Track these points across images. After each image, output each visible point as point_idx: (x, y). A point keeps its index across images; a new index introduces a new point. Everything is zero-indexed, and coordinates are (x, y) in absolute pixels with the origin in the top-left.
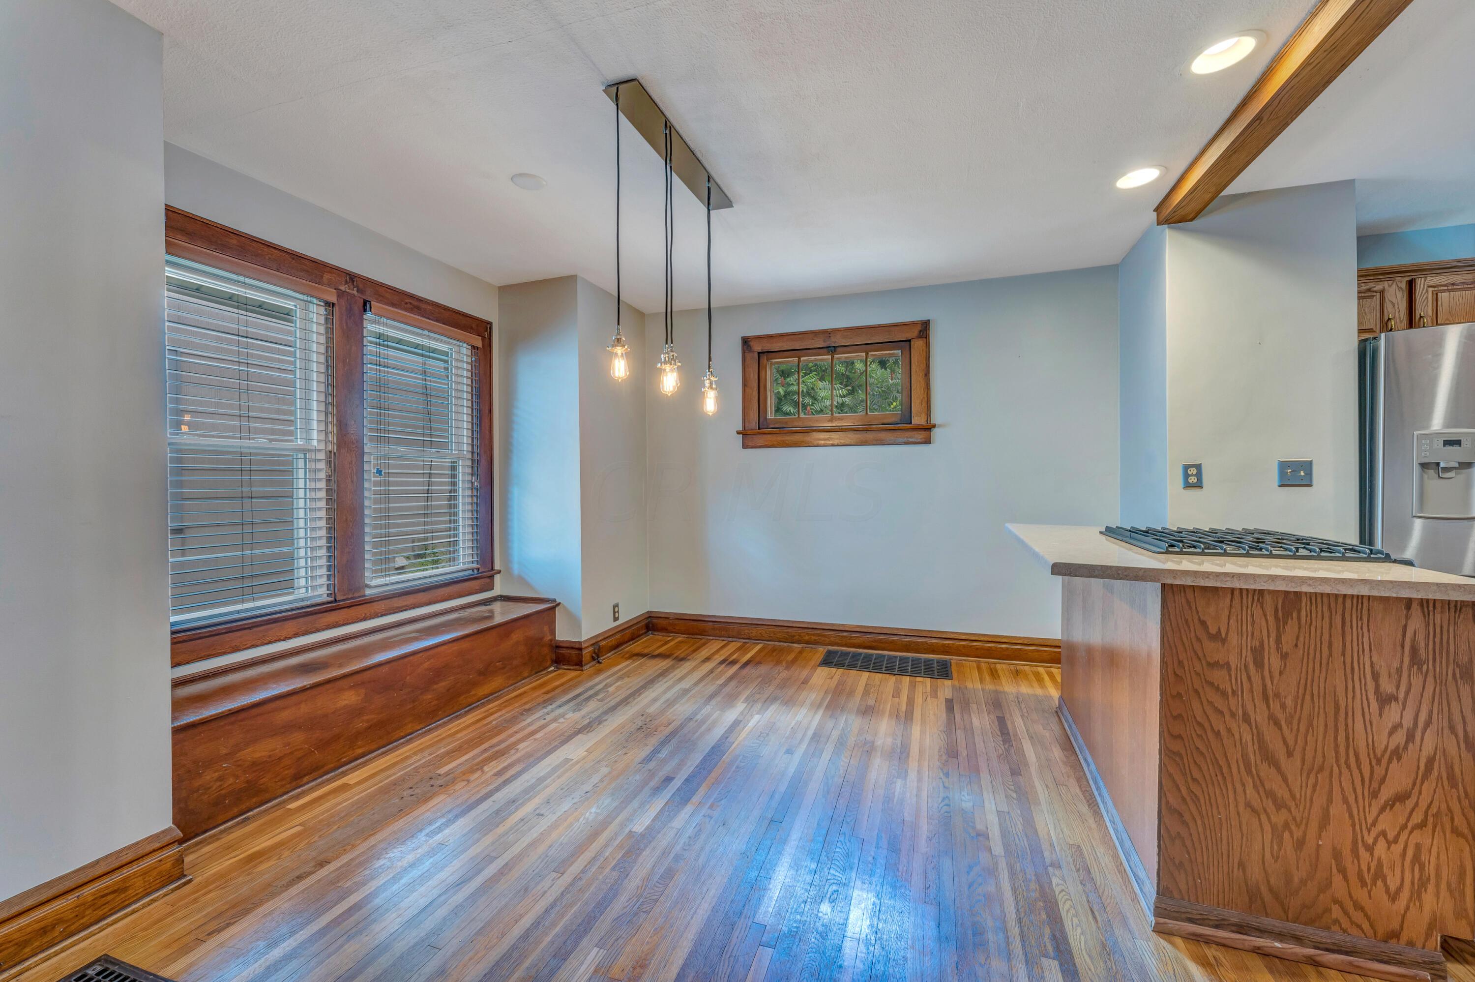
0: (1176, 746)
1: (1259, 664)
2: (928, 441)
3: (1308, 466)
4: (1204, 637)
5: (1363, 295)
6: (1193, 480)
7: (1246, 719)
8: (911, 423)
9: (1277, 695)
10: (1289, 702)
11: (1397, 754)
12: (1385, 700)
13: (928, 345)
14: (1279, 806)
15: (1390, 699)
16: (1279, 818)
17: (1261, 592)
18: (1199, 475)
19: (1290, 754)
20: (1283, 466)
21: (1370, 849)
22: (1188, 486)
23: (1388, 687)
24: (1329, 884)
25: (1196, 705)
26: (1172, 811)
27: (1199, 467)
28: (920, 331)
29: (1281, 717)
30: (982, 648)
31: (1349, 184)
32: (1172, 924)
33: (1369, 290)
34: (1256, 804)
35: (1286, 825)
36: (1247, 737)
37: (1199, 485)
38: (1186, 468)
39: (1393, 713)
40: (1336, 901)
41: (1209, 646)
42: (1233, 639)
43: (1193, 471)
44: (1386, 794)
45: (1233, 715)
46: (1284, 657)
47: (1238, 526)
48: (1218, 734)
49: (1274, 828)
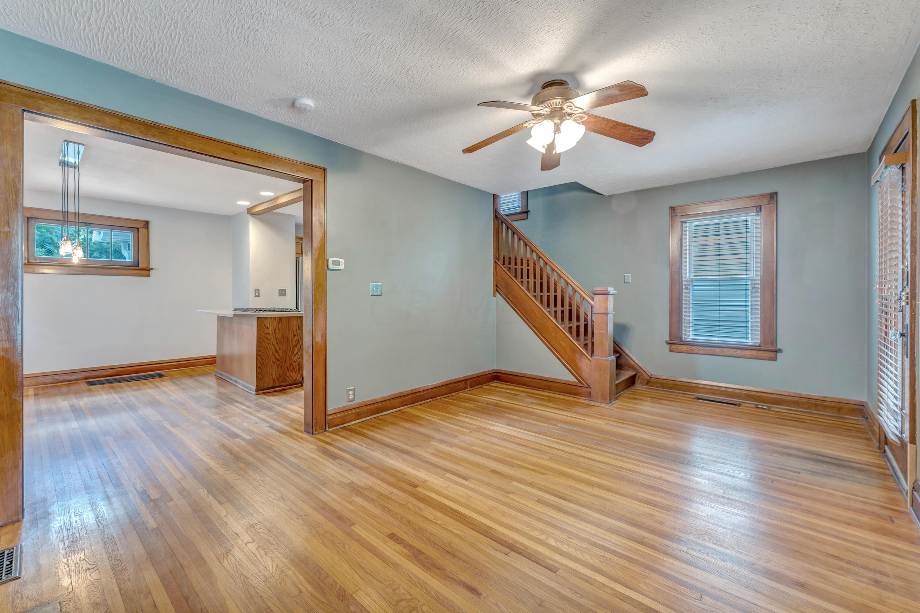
0: (259, 353)
1: (275, 332)
2: (148, 275)
3: (285, 291)
4: (265, 328)
5: (297, 243)
6: (257, 294)
7: (273, 344)
8: (138, 266)
9: (278, 338)
10: (280, 339)
11: (296, 346)
12: (295, 336)
13: (148, 232)
14: (278, 360)
15: (295, 335)
16: (278, 363)
17: (275, 317)
18: (259, 293)
19: (280, 350)
20: (280, 290)
21: (292, 364)
22: (256, 296)
23: (295, 333)
24: (286, 374)
25: (264, 343)
26: (260, 368)
27: (259, 290)
28: (144, 225)
29: (279, 343)
30: (176, 365)
31: (294, 216)
32: (259, 392)
33: (299, 242)
34: (274, 361)
35: (279, 364)
36: (273, 348)
37: (259, 296)
38: (256, 290)
39: (296, 338)
40: (287, 377)
41: (266, 330)
42: (270, 328)
43: (257, 291)
44: (294, 354)
45: (270, 344)
46: (279, 330)
47: (269, 307)
48: (267, 349)
49: (277, 365)
